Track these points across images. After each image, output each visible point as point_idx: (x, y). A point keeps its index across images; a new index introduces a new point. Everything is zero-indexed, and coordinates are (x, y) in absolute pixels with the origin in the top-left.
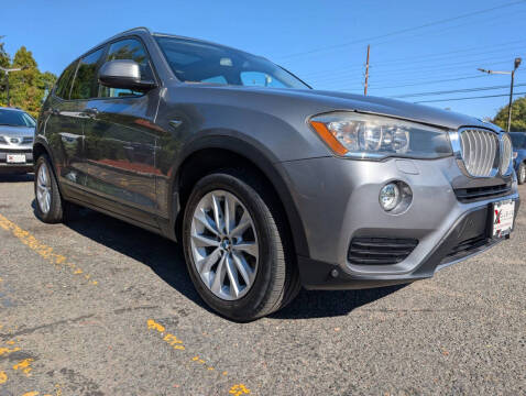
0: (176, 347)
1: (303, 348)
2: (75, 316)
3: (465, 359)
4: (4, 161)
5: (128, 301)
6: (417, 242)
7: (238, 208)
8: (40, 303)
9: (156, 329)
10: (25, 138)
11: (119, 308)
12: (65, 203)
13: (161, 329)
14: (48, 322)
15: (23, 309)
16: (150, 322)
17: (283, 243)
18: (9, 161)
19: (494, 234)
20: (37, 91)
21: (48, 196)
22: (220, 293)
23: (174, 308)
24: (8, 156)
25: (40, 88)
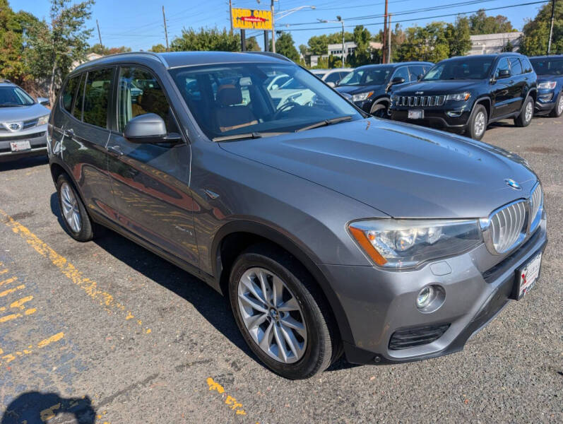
0: (238, 412)
1: (345, 404)
2: (142, 377)
3: (482, 406)
4: (9, 149)
5: (183, 353)
6: (450, 325)
7: (285, 291)
8: (107, 362)
9: (216, 390)
10: (25, 123)
11: (178, 363)
12: (96, 226)
13: (221, 390)
14: (122, 389)
15: (95, 372)
16: (210, 381)
17: (329, 329)
18: (13, 149)
19: (521, 293)
20: (15, 35)
21: (75, 216)
22: (269, 351)
23: (227, 361)
24: (12, 144)
25: (16, 31)
